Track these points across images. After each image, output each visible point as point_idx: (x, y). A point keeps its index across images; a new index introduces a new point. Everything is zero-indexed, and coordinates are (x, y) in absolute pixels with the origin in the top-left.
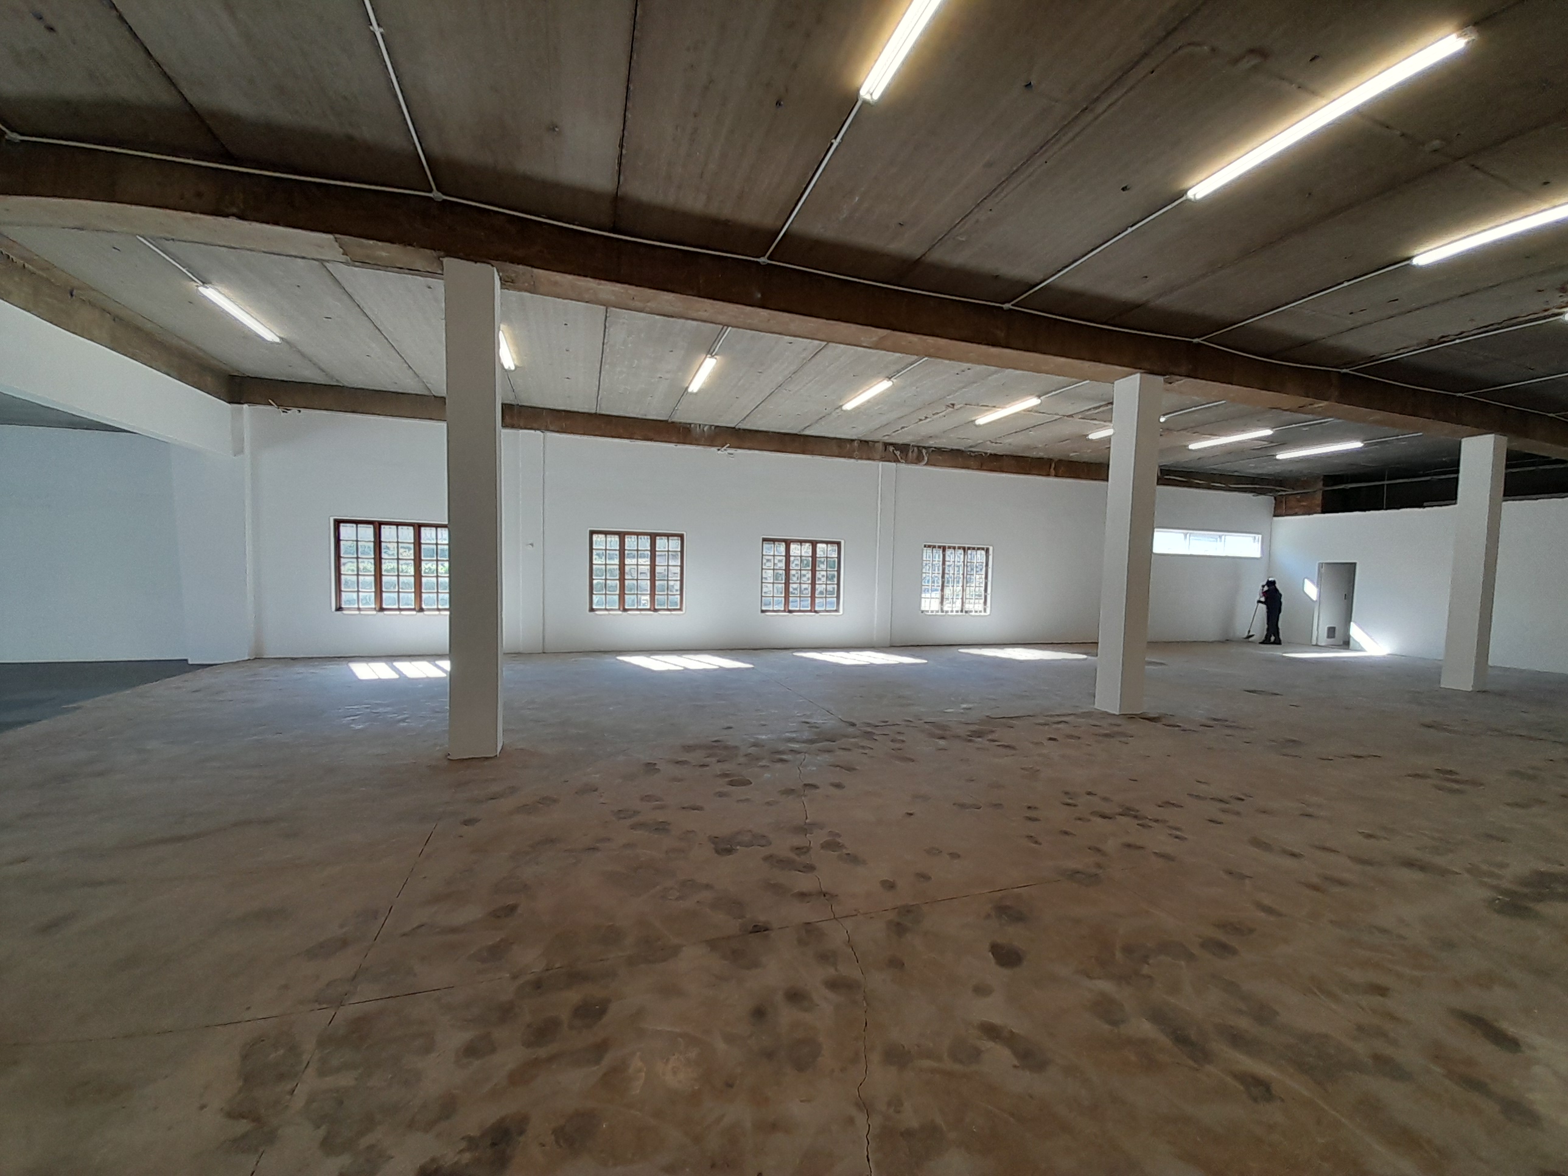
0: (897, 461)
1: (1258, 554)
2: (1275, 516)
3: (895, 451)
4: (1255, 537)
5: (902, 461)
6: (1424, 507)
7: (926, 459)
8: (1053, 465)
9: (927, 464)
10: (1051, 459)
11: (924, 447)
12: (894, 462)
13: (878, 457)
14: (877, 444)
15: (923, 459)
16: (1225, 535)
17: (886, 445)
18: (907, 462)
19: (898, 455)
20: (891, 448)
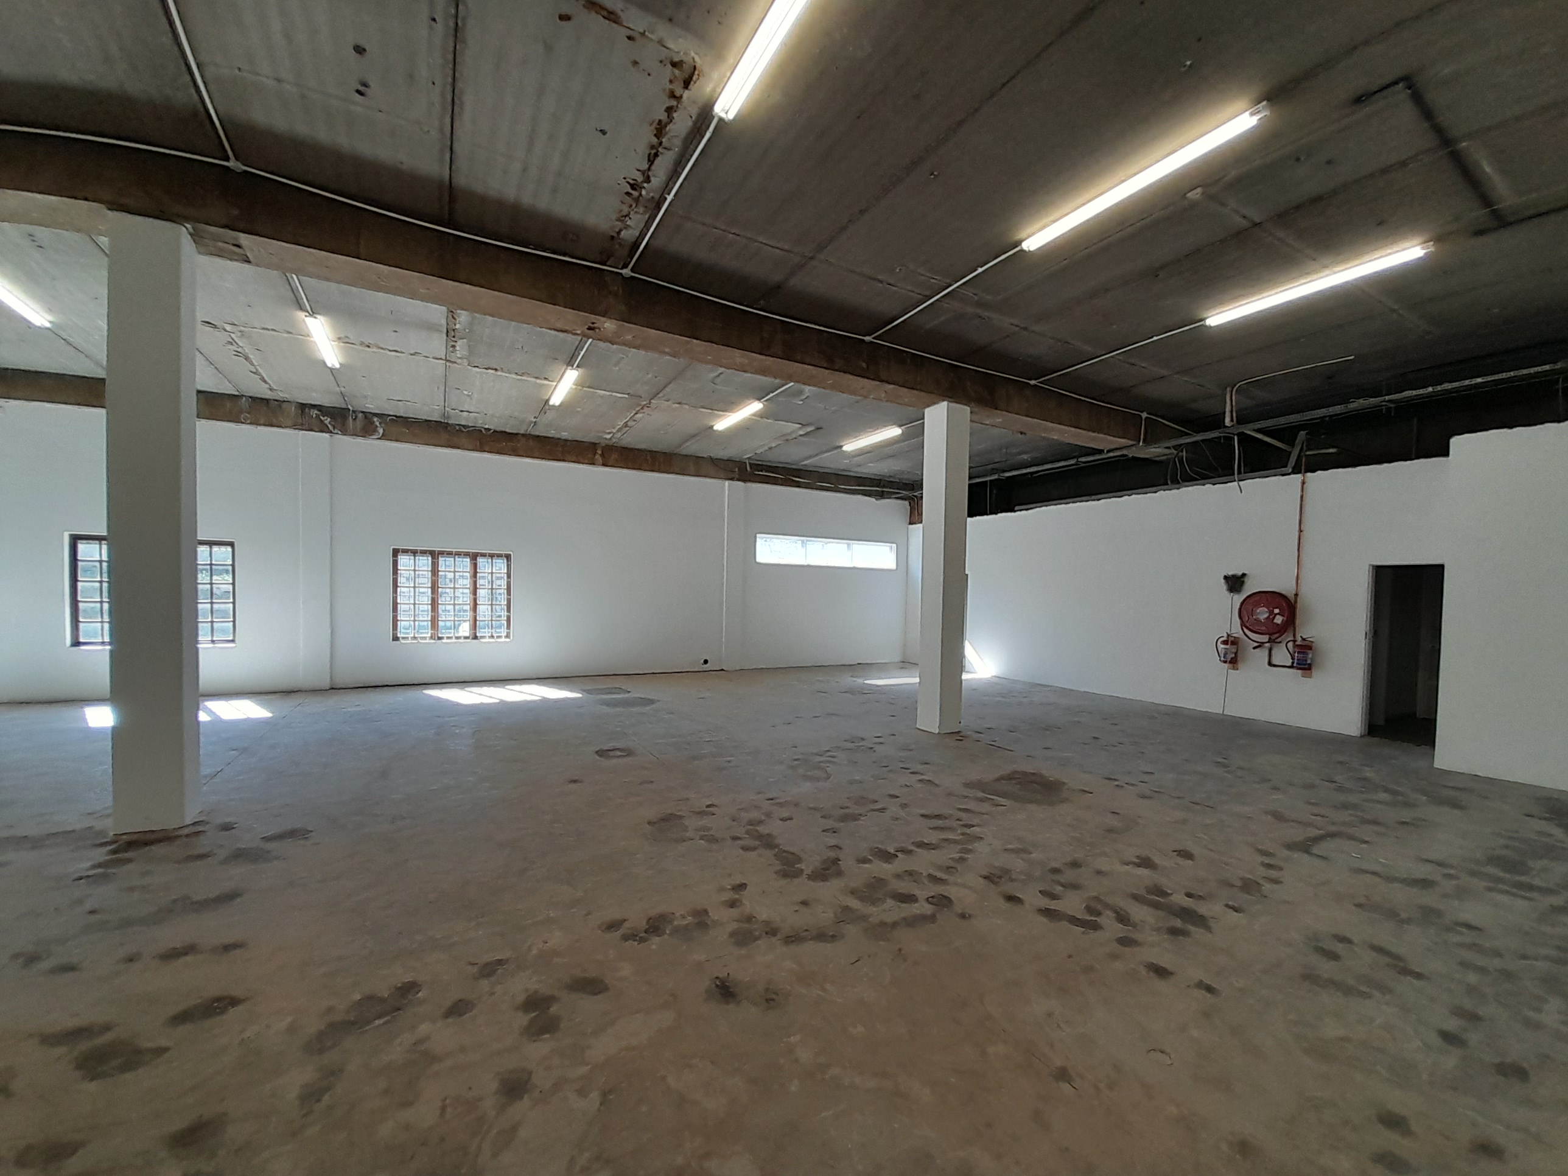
0: (324, 429)
1: (892, 565)
2: (911, 523)
3: (321, 418)
4: (892, 546)
5: (336, 431)
6: (1015, 511)
7: (381, 431)
8: (599, 452)
9: (384, 437)
10: (595, 444)
11: (376, 415)
12: (322, 431)
13: (290, 423)
14: (284, 405)
15: (375, 431)
16: (853, 544)
17: (303, 407)
18: (345, 432)
19: (327, 422)
20: (314, 412)
